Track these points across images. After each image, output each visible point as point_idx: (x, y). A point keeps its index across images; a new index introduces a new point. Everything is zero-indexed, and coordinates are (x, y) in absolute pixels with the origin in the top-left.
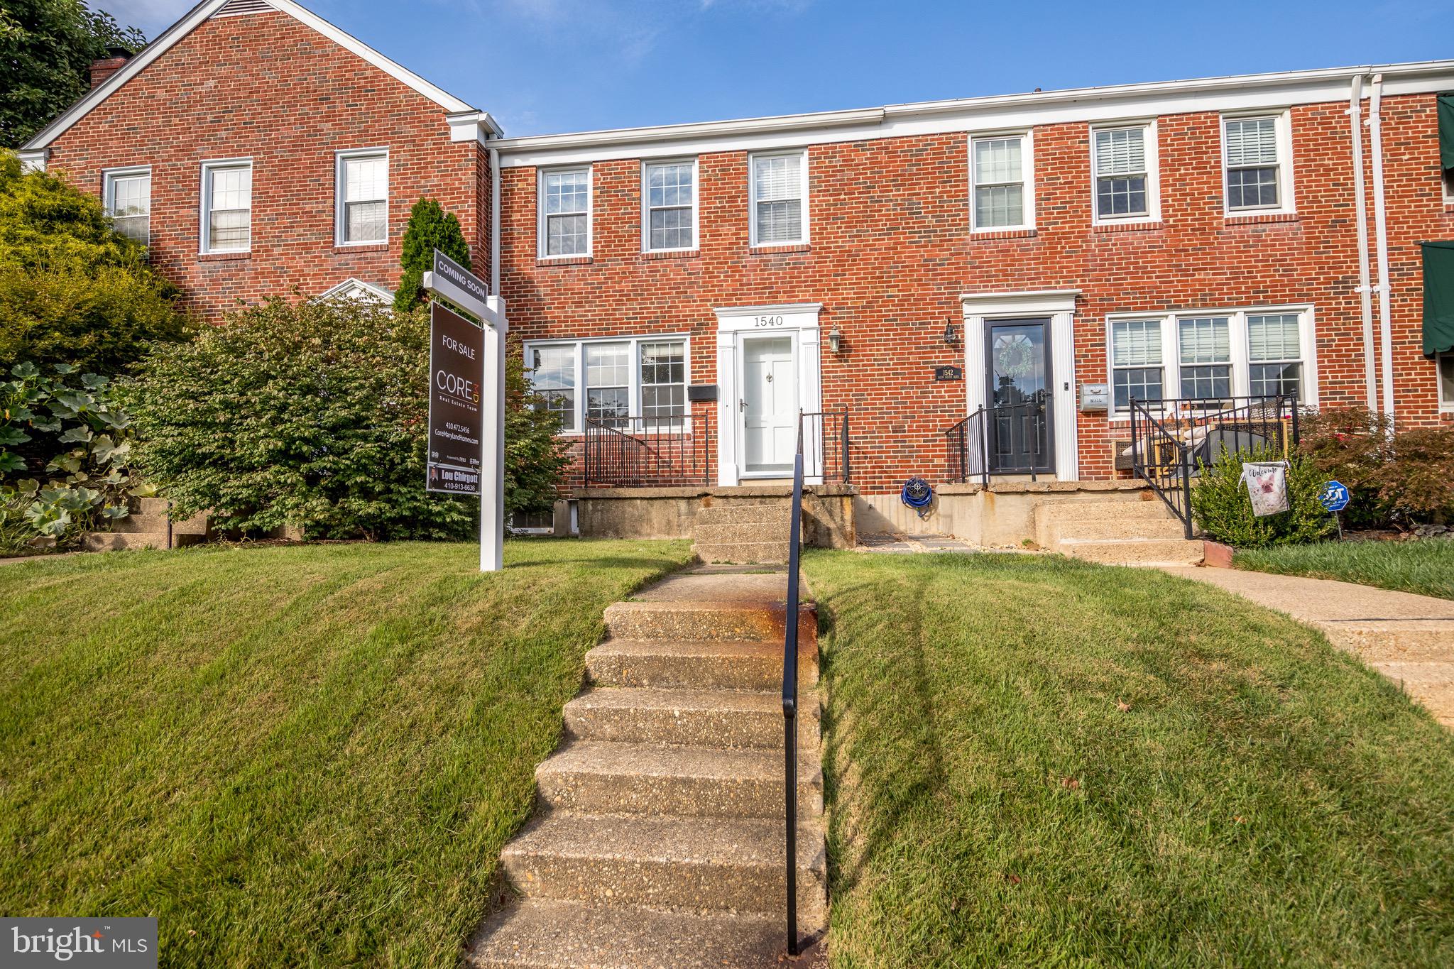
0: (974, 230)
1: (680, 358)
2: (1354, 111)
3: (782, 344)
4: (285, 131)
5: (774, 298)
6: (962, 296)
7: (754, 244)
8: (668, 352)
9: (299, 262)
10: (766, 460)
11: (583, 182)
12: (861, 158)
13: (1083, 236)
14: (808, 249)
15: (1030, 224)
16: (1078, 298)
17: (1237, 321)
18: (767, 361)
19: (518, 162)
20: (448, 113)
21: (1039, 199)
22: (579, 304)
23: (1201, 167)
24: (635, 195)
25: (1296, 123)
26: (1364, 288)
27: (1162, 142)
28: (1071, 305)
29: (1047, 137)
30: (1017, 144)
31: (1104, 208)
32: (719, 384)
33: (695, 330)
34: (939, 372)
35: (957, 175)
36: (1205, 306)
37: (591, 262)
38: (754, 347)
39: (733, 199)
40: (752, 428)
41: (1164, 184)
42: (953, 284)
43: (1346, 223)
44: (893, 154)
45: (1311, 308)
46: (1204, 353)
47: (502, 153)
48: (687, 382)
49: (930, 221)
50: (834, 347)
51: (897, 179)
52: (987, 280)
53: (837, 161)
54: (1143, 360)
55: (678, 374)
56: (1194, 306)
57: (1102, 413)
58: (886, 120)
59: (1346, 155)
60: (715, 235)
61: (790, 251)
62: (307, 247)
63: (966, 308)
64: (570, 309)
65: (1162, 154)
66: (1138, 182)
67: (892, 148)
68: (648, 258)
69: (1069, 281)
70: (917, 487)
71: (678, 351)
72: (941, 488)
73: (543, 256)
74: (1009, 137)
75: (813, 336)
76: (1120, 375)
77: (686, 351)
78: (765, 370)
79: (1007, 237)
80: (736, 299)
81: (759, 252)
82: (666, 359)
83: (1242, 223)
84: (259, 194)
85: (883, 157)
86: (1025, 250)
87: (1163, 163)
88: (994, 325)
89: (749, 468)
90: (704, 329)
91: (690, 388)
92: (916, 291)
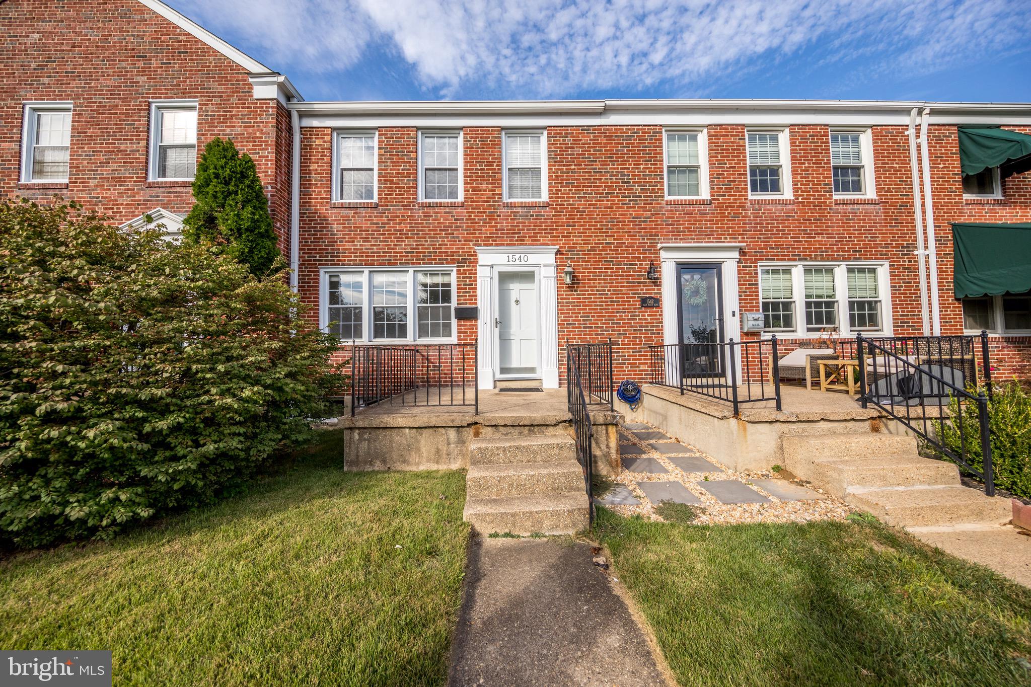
0: (667, 197)
1: (449, 285)
2: (911, 132)
3: (528, 277)
4: (103, 81)
5: (521, 241)
6: (659, 246)
7: (506, 199)
8: (439, 280)
9: (113, 193)
10: (514, 364)
11: (370, 144)
12: (586, 139)
13: (742, 205)
14: (546, 205)
15: (705, 193)
16: (741, 251)
17: (841, 272)
18: (516, 289)
19: (315, 123)
20: (250, 74)
21: (712, 178)
22: (366, 239)
23: (818, 163)
24: (412, 155)
25: (876, 138)
26: (920, 252)
27: (793, 143)
28: (736, 255)
29: (717, 133)
30: (694, 138)
31: (754, 189)
32: (479, 305)
33: (460, 264)
34: (644, 301)
35: (655, 156)
36: (822, 259)
37: (376, 206)
38: (506, 278)
39: (490, 164)
40: (504, 340)
41: (794, 173)
42: (653, 236)
43: (908, 207)
44: (609, 138)
45: (887, 264)
46: (820, 293)
47: (302, 115)
48: (454, 304)
49: (637, 189)
50: (568, 280)
51: (613, 157)
52: (677, 234)
53: (569, 141)
54: (782, 297)
55: (447, 297)
56: (816, 260)
57: (757, 334)
58: (606, 111)
59: (906, 161)
60: (476, 190)
61: (534, 206)
62: (121, 181)
63: (663, 254)
64: (359, 243)
65: (793, 151)
66: (775, 171)
67: (609, 133)
68: (423, 206)
69: (733, 237)
70: (630, 387)
71: (446, 280)
72: (645, 388)
73: (336, 199)
74: (687, 133)
75: (552, 271)
76: (766, 306)
77: (453, 279)
78: (514, 295)
79: (691, 203)
80: (494, 240)
81: (510, 206)
82: (437, 285)
83: (845, 203)
84: (79, 134)
85: (602, 139)
86: (703, 214)
87: (793, 158)
88: (683, 268)
89: (503, 370)
90: (467, 263)
91: (456, 309)
92: (627, 240)
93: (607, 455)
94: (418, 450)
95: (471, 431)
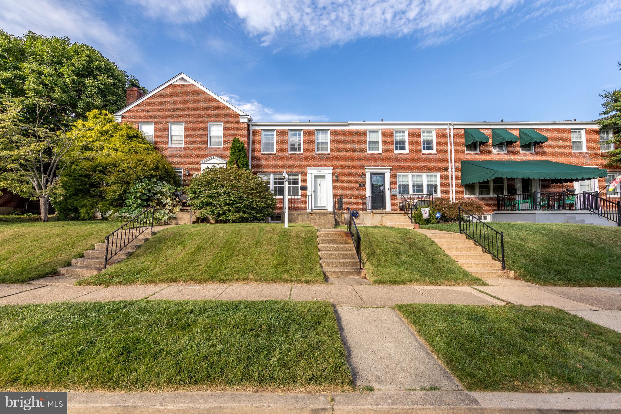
0: (368, 152)
1: (298, 179)
2: (448, 131)
3: (323, 177)
4: (194, 116)
5: (321, 166)
6: (365, 167)
7: (317, 152)
8: (295, 177)
9: (198, 151)
10: (319, 205)
11: (273, 133)
12: (343, 133)
13: (392, 155)
14: (330, 154)
15: (380, 151)
16: (391, 169)
17: (424, 176)
18: (319, 181)
19: (257, 128)
20: (241, 116)
21: (382, 146)
22: (272, 165)
23: (417, 141)
24: (287, 138)
25: (437, 132)
26: (450, 170)
27: (409, 135)
28: (389, 171)
29: (384, 131)
30: (378, 132)
31: (397, 149)
32: (308, 186)
33: (302, 173)
34: (360, 185)
35: (364, 139)
36: (418, 172)
37: (275, 154)
38: (316, 177)
39: (311, 141)
40: (316, 197)
41: (409, 144)
42: (363, 164)
43: (446, 155)
44: (350, 133)
45: (439, 174)
46: (417, 183)
47: (252, 125)
48: (300, 185)
49: (358, 149)
50: (336, 178)
51: (351, 139)
52: (371, 164)
53: (337, 134)
54: (405, 184)
55: (297, 183)
56: (415, 172)
57: (396, 196)
58: (349, 125)
59: (446, 141)
60: (307, 149)
61: (325, 154)
62: (200, 147)
63: (366, 170)
64: (270, 166)
65: (409, 137)
66: (404, 143)
67: (349, 131)
68: (290, 154)
69: (389, 165)
70: (355, 212)
71: (297, 177)
72: (360, 212)
73: (263, 152)
74: (376, 131)
75: (331, 175)
76: (400, 187)
77: (299, 177)
78: (319, 183)
79: (376, 154)
80: (313, 165)
81: (318, 154)
82: (294, 179)
83: (425, 154)
84: (186, 132)
85: (347, 133)
86: (379, 157)
87: (409, 140)
88: (372, 174)
89: (315, 207)
90: (304, 173)
91: (301, 187)
92: (355, 165)
93: (342, 221)
94: (298, 219)
95: (310, 215)
